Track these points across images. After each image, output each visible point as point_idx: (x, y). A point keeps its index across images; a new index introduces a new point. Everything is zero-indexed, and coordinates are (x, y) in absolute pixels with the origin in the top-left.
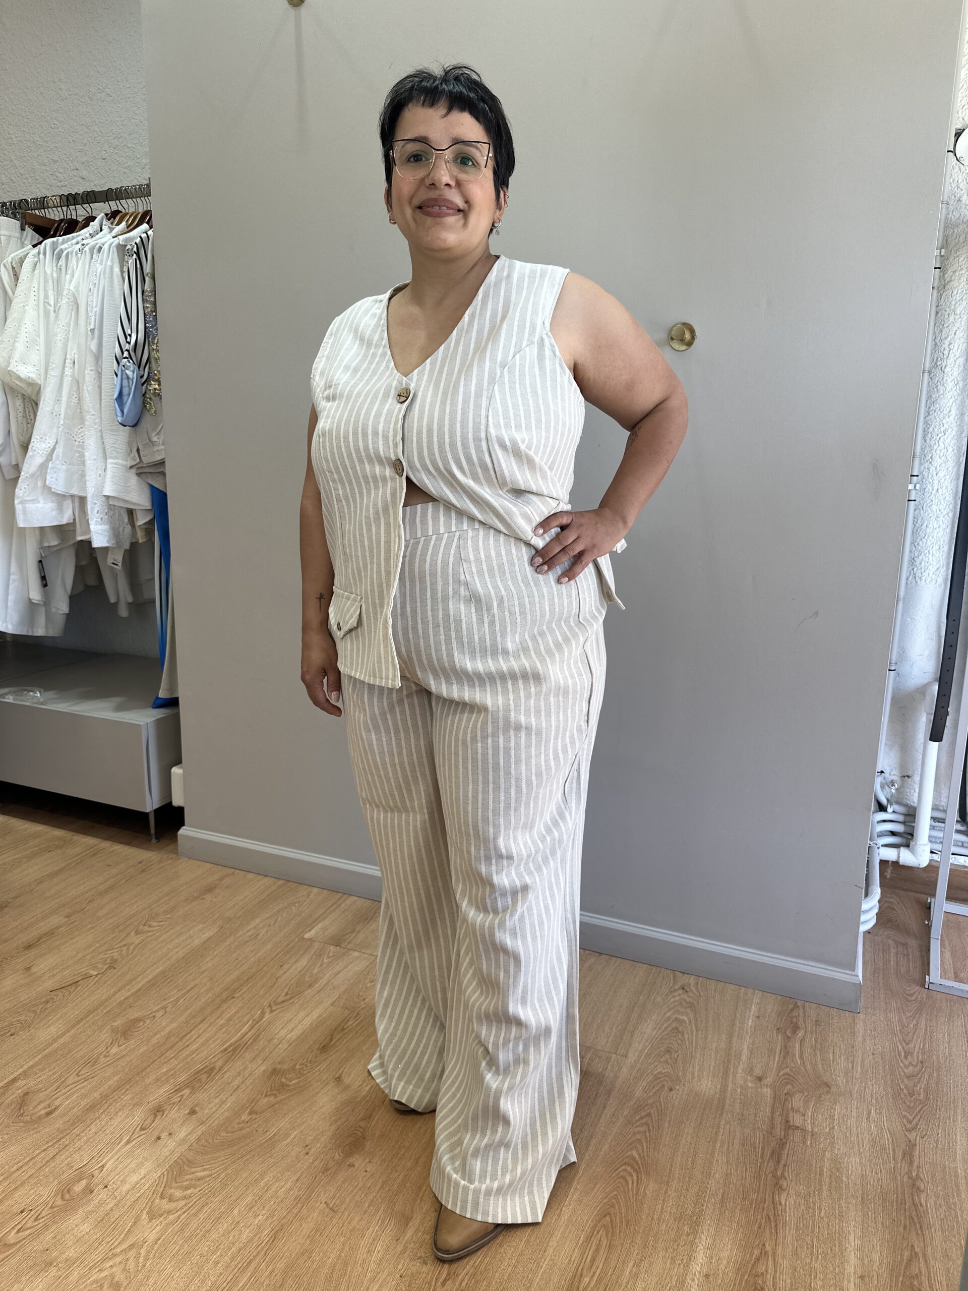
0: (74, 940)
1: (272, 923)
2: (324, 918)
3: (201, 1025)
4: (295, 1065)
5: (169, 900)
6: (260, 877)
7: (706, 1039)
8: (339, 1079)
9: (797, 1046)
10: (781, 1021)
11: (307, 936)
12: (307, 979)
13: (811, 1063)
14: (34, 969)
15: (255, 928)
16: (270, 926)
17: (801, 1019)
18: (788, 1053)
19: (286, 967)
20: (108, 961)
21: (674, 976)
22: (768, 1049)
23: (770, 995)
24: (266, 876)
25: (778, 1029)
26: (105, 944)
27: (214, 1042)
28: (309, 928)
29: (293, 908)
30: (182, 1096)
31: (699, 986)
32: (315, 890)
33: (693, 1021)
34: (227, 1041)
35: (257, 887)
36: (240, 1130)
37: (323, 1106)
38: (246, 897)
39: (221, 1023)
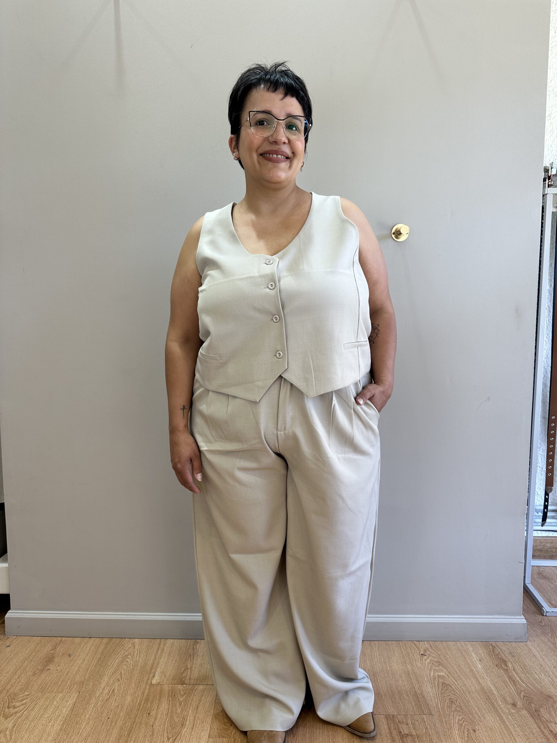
1: (119, 677)
2: (158, 663)
5: (19, 677)
6: (86, 640)
7: (465, 685)
9: (515, 674)
10: (494, 659)
11: (154, 682)
12: (176, 720)
13: (531, 684)
16: (119, 680)
17: (503, 655)
18: (514, 681)
19: (153, 713)
21: (415, 644)
22: (502, 681)
23: (474, 642)
24: (91, 638)
25: (497, 666)
28: (152, 675)
29: (128, 660)
31: (433, 648)
32: (136, 640)
33: (448, 674)
35: (88, 649)
38: (84, 660)
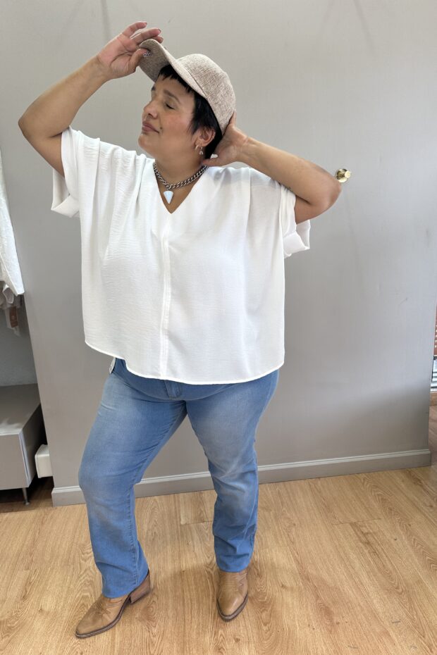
0: (50, 581)
2: (179, 511)
3: (185, 594)
4: (256, 590)
5: (80, 533)
7: (397, 498)
8: (283, 586)
9: (428, 487)
10: (412, 479)
11: (182, 523)
14: (46, 609)
15: (149, 530)
16: (156, 526)
17: (417, 476)
18: (428, 491)
19: (190, 543)
20: (87, 584)
21: (356, 476)
22: (420, 493)
23: (396, 470)
25: (414, 483)
26: (73, 575)
27: (202, 598)
28: (179, 519)
29: (156, 511)
30: (221, 635)
31: (370, 477)
32: (156, 497)
33: (384, 493)
34: (209, 595)
36: (271, 635)
37: (293, 603)
39: (194, 587)
